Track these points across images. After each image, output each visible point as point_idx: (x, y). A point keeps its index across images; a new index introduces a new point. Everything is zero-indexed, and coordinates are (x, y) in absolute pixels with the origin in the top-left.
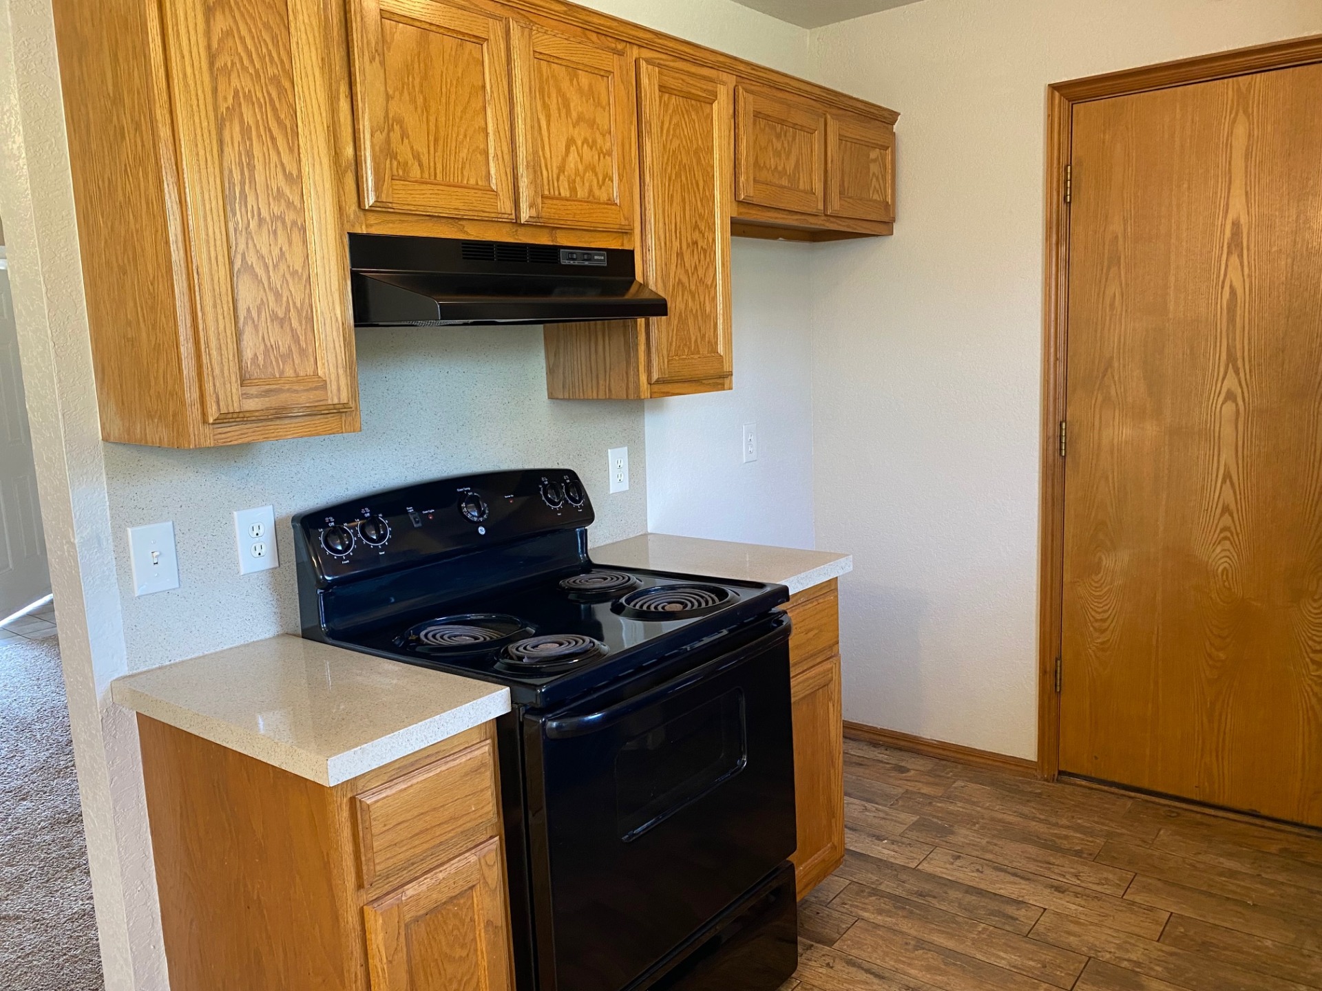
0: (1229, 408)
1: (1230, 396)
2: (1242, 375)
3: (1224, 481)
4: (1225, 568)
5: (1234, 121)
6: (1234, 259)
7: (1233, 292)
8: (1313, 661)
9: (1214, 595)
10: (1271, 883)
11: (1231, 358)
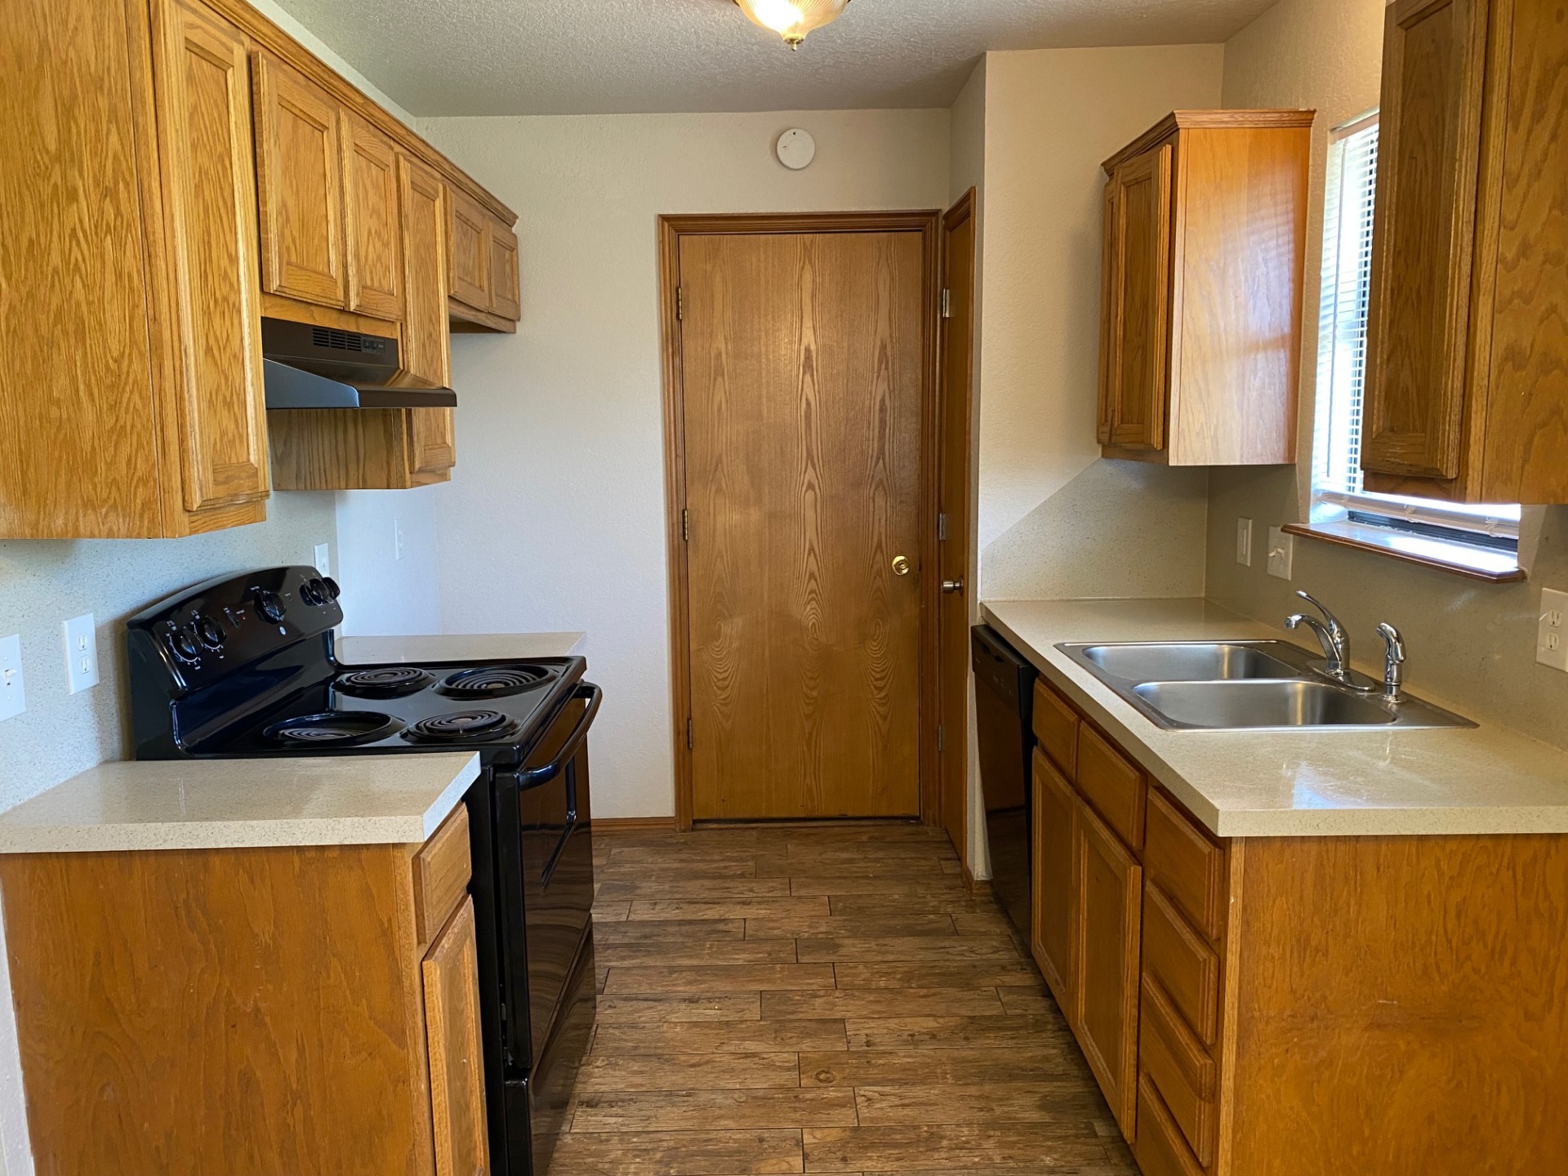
0: (810, 495)
1: (811, 486)
2: (818, 469)
3: (809, 554)
4: (814, 624)
5: (803, 268)
6: (808, 378)
7: (808, 404)
8: (876, 688)
9: (807, 646)
10: (876, 860)
11: (810, 456)
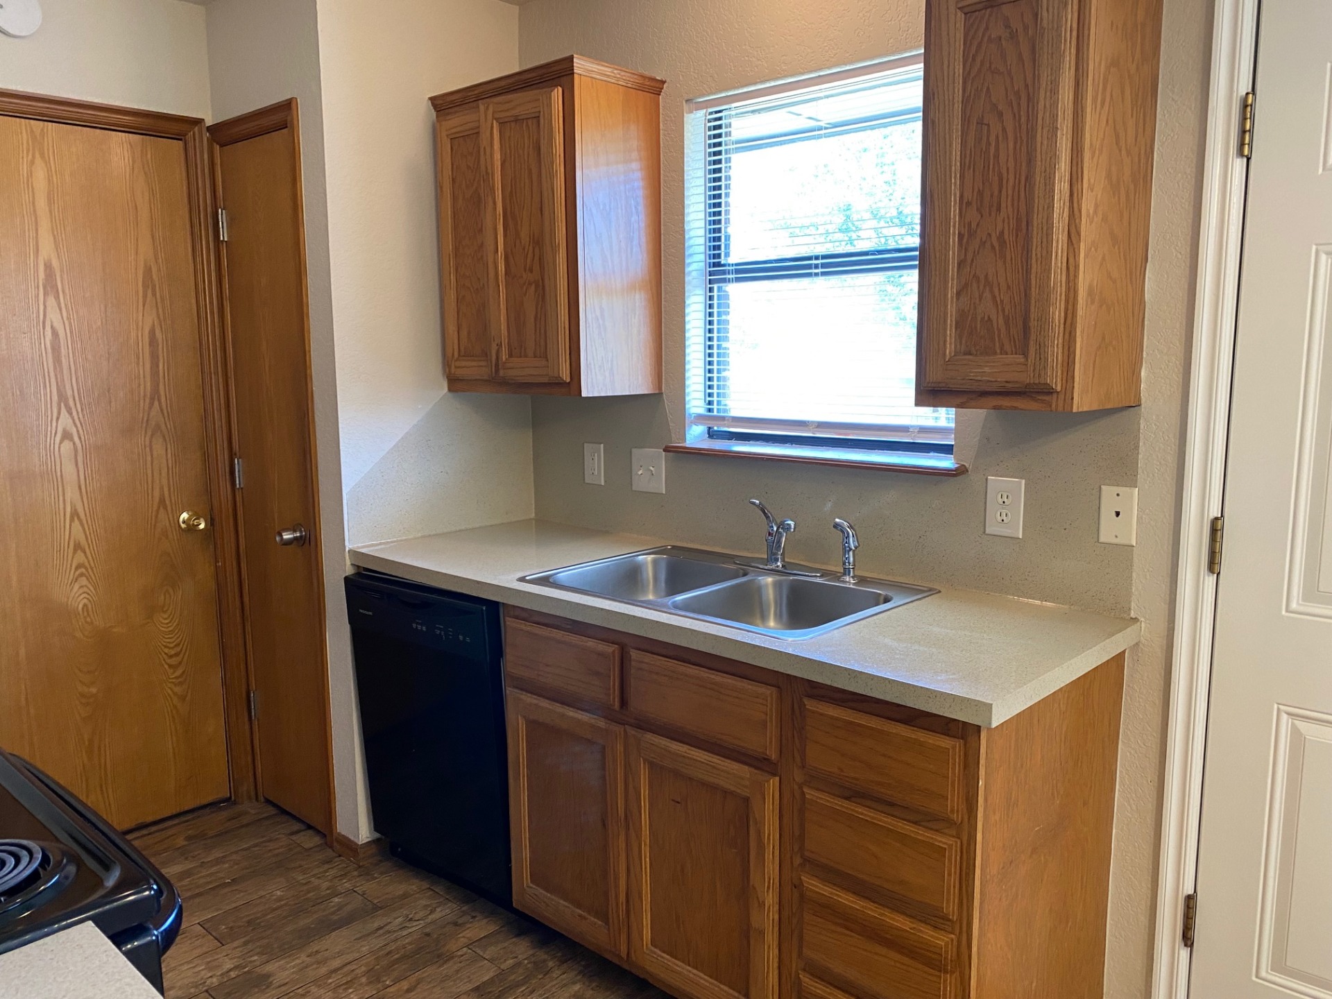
0: (67, 445)
1: (67, 436)
2: (75, 413)
3: (72, 520)
4: (85, 605)
5: (32, 162)
6: (51, 301)
7: (55, 333)
8: (170, 666)
9: (78, 634)
11: (62, 397)
